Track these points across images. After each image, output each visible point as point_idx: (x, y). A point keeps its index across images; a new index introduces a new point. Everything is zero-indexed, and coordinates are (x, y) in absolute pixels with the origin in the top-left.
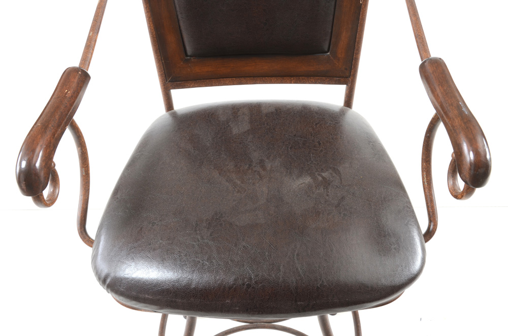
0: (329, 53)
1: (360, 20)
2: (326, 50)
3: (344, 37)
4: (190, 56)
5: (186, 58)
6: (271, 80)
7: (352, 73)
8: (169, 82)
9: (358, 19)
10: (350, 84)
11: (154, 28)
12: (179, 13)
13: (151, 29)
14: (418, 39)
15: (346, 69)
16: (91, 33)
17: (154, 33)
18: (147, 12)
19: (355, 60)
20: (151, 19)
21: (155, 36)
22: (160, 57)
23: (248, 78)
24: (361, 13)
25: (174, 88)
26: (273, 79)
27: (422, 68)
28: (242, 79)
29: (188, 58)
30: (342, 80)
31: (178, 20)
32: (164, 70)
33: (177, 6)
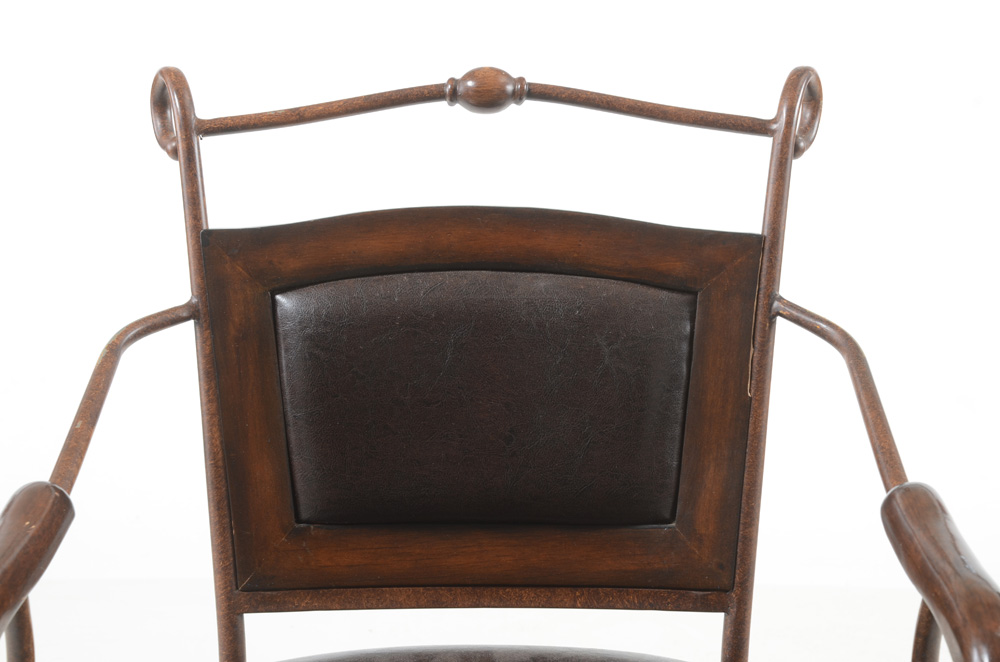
0: (674, 524)
1: (750, 438)
2: (667, 515)
3: (713, 481)
4: (307, 522)
5: (297, 526)
6: (521, 596)
7: (737, 579)
8: (243, 590)
9: (745, 435)
10: (733, 611)
11: (221, 442)
12: (288, 408)
13: (212, 444)
14: (880, 455)
15: (721, 566)
16: (80, 423)
17: (220, 456)
18: (210, 401)
19: (743, 543)
20: (216, 419)
21: (220, 463)
22: (227, 520)
23: (459, 590)
24: (751, 420)
25: (256, 609)
26: (526, 593)
27: (888, 510)
28: (443, 591)
29: (302, 525)
30: (713, 596)
31: (286, 425)
32: (234, 556)
33: (287, 391)
